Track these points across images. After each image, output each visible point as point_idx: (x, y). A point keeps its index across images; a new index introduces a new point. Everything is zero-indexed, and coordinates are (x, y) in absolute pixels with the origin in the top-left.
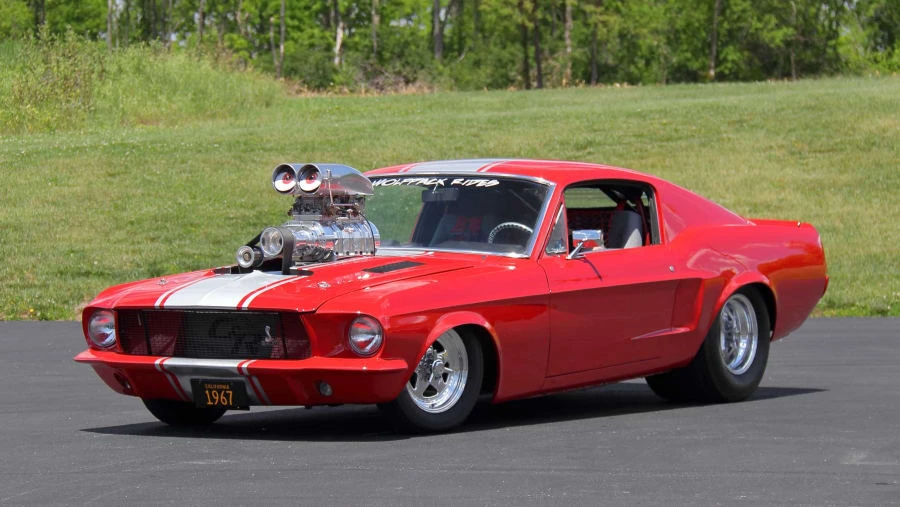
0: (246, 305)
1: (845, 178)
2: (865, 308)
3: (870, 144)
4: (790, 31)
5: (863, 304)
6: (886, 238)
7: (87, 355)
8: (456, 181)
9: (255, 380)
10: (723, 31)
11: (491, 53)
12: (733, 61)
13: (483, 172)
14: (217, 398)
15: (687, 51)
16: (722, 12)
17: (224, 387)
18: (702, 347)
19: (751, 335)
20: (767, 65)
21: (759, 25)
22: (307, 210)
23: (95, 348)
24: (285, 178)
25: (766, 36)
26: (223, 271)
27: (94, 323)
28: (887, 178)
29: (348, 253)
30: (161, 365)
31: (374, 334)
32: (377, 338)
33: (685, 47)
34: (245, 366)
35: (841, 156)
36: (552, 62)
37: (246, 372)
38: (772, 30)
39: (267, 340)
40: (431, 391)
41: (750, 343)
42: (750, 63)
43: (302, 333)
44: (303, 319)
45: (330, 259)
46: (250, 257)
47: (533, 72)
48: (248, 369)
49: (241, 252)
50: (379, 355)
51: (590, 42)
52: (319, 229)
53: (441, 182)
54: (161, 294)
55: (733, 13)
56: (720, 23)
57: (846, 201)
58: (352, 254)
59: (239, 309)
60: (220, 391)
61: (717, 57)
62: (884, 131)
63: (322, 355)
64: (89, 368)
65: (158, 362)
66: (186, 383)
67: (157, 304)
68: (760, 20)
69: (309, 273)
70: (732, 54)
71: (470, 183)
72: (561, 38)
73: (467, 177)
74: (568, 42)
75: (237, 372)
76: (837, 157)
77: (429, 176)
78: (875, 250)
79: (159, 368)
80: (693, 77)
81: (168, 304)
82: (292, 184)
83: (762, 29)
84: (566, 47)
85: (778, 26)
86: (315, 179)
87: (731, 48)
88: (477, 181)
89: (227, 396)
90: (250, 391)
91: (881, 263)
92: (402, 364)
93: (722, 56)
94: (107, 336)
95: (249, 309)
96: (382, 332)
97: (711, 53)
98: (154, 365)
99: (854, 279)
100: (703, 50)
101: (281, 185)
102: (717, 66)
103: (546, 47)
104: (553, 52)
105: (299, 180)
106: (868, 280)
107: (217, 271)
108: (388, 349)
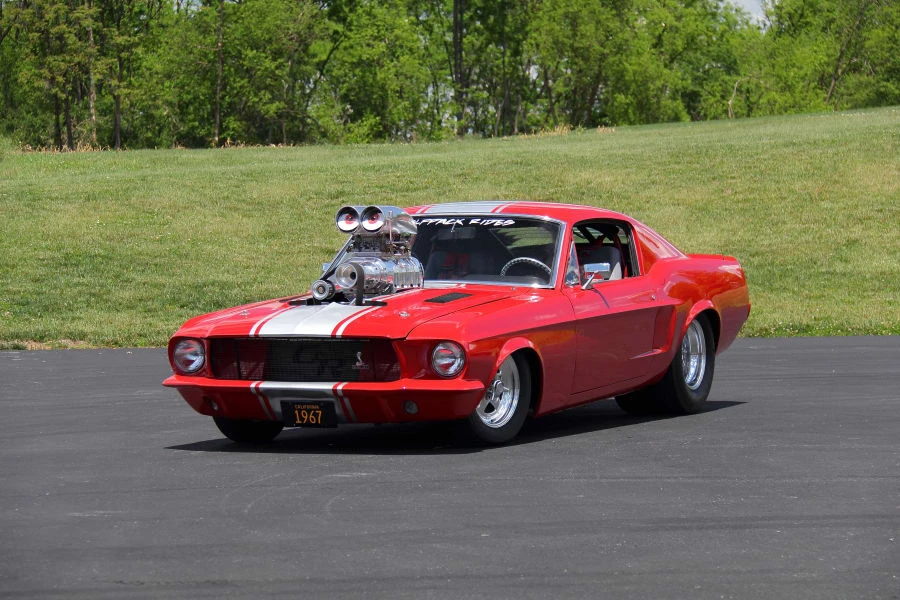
0: (339, 333)
4: (282, 105)
7: (173, 379)
8: (473, 221)
9: (346, 400)
10: (225, 105)
11: (24, 118)
12: (233, 129)
13: (497, 213)
14: (306, 417)
15: (194, 120)
16: (224, 88)
17: (313, 407)
18: (670, 366)
19: (700, 354)
20: (263, 132)
21: (256, 100)
22: (367, 248)
23: (180, 373)
24: (347, 218)
25: (262, 109)
26: (299, 303)
27: (178, 351)
29: (403, 286)
30: (257, 388)
31: (455, 358)
32: (458, 362)
33: (191, 117)
34: (340, 387)
36: (79, 128)
37: (340, 393)
38: (265, 104)
39: (358, 364)
40: (490, 409)
41: (699, 362)
42: (247, 131)
43: (392, 358)
44: (394, 344)
45: (390, 292)
46: (324, 290)
47: (65, 137)
48: (343, 390)
49: (316, 286)
50: (461, 377)
51: (112, 111)
52: (379, 263)
53: (459, 222)
54: (254, 323)
55: (233, 88)
56: (223, 98)
58: (406, 287)
59: (333, 336)
60: (309, 411)
61: (221, 126)
63: (410, 378)
64: (175, 391)
65: (253, 385)
66: (276, 405)
67: (252, 332)
68: (256, 95)
69: (384, 304)
70: (233, 123)
71: (487, 222)
72: (87, 107)
73: (483, 218)
74: (93, 111)
75: (332, 393)
77: (448, 217)
79: (254, 391)
80: (199, 143)
81: (263, 332)
82: (355, 224)
83: (258, 102)
84: (91, 115)
85: (272, 101)
86: (377, 218)
87: (232, 118)
88: (494, 221)
89: (316, 415)
90: (338, 410)
92: (478, 385)
93: (224, 124)
94: (192, 362)
95: (343, 337)
96: (464, 355)
97: (215, 122)
98: (249, 388)
100: (208, 120)
101: (344, 225)
102: (220, 134)
103: (73, 114)
104: (79, 119)
105: (362, 220)
107: (291, 303)
108: (467, 371)
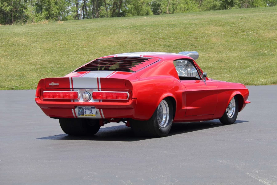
1: (6, 53)
2: (8, 88)
3: (13, 44)
5: (7, 87)
6: (15, 69)
28: (17, 54)
35: (5, 48)
57: (5, 60)
62: (17, 41)
76: (4, 48)
78: (12, 72)
91: (13, 76)
99: (6, 80)
106: (10, 80)
